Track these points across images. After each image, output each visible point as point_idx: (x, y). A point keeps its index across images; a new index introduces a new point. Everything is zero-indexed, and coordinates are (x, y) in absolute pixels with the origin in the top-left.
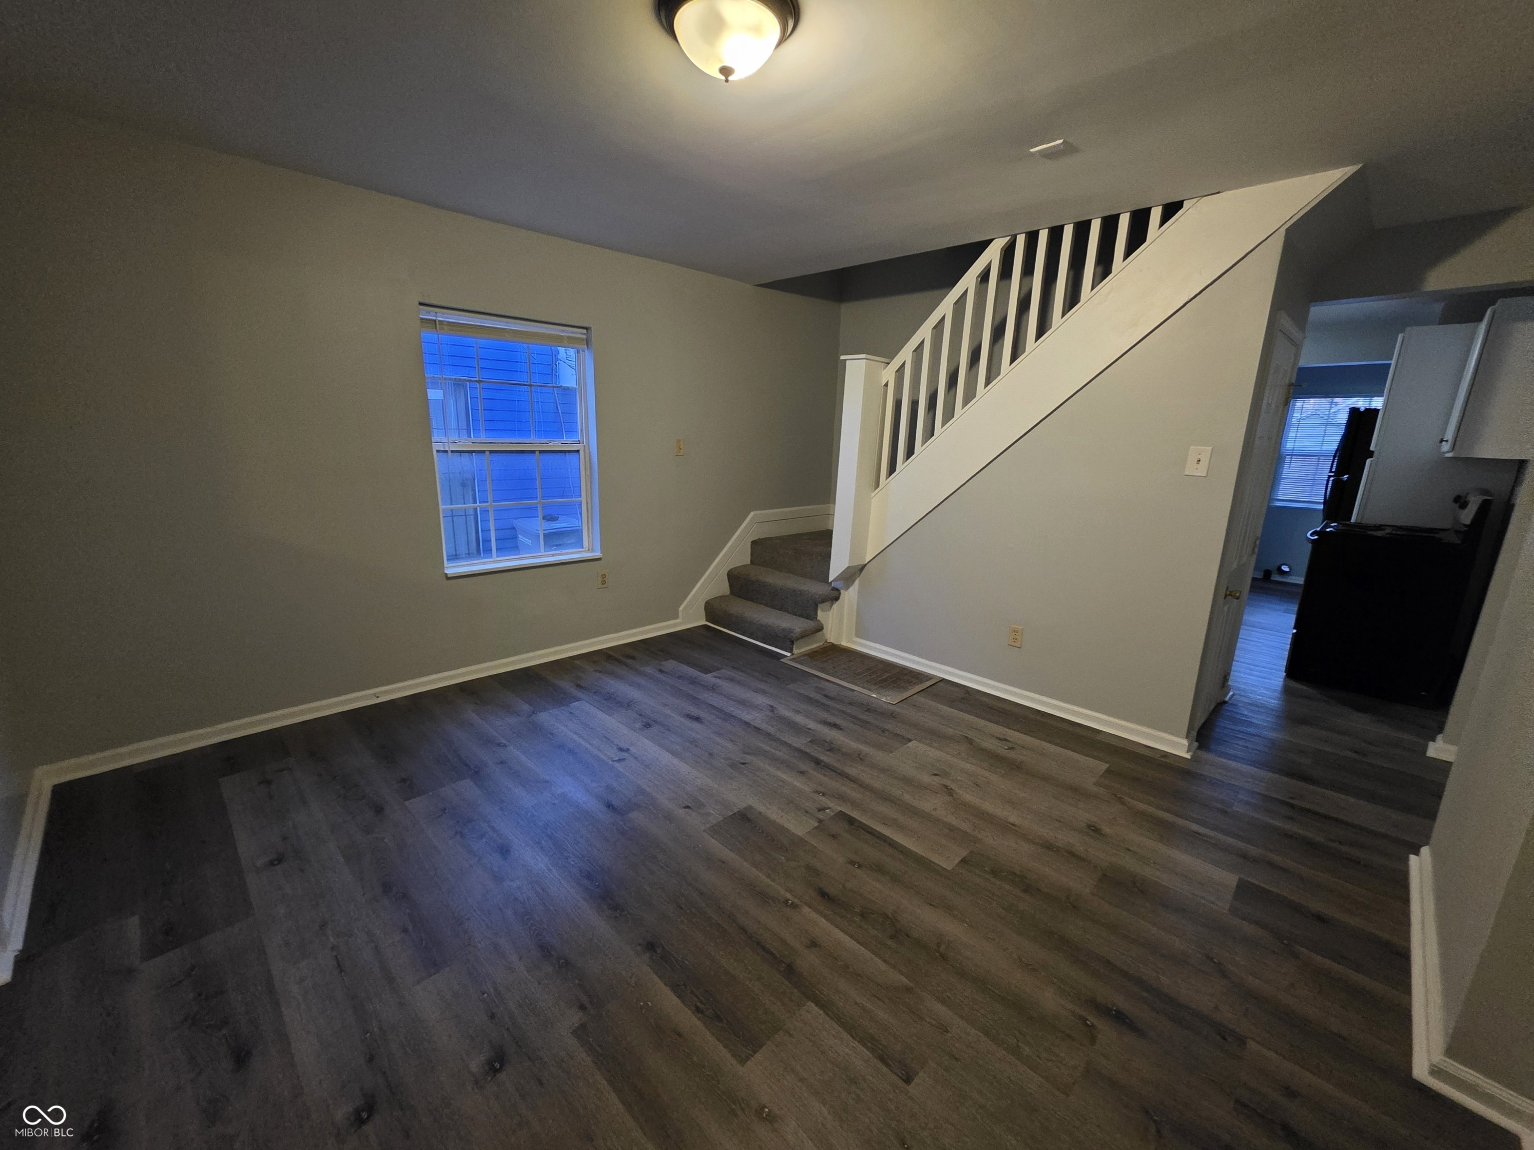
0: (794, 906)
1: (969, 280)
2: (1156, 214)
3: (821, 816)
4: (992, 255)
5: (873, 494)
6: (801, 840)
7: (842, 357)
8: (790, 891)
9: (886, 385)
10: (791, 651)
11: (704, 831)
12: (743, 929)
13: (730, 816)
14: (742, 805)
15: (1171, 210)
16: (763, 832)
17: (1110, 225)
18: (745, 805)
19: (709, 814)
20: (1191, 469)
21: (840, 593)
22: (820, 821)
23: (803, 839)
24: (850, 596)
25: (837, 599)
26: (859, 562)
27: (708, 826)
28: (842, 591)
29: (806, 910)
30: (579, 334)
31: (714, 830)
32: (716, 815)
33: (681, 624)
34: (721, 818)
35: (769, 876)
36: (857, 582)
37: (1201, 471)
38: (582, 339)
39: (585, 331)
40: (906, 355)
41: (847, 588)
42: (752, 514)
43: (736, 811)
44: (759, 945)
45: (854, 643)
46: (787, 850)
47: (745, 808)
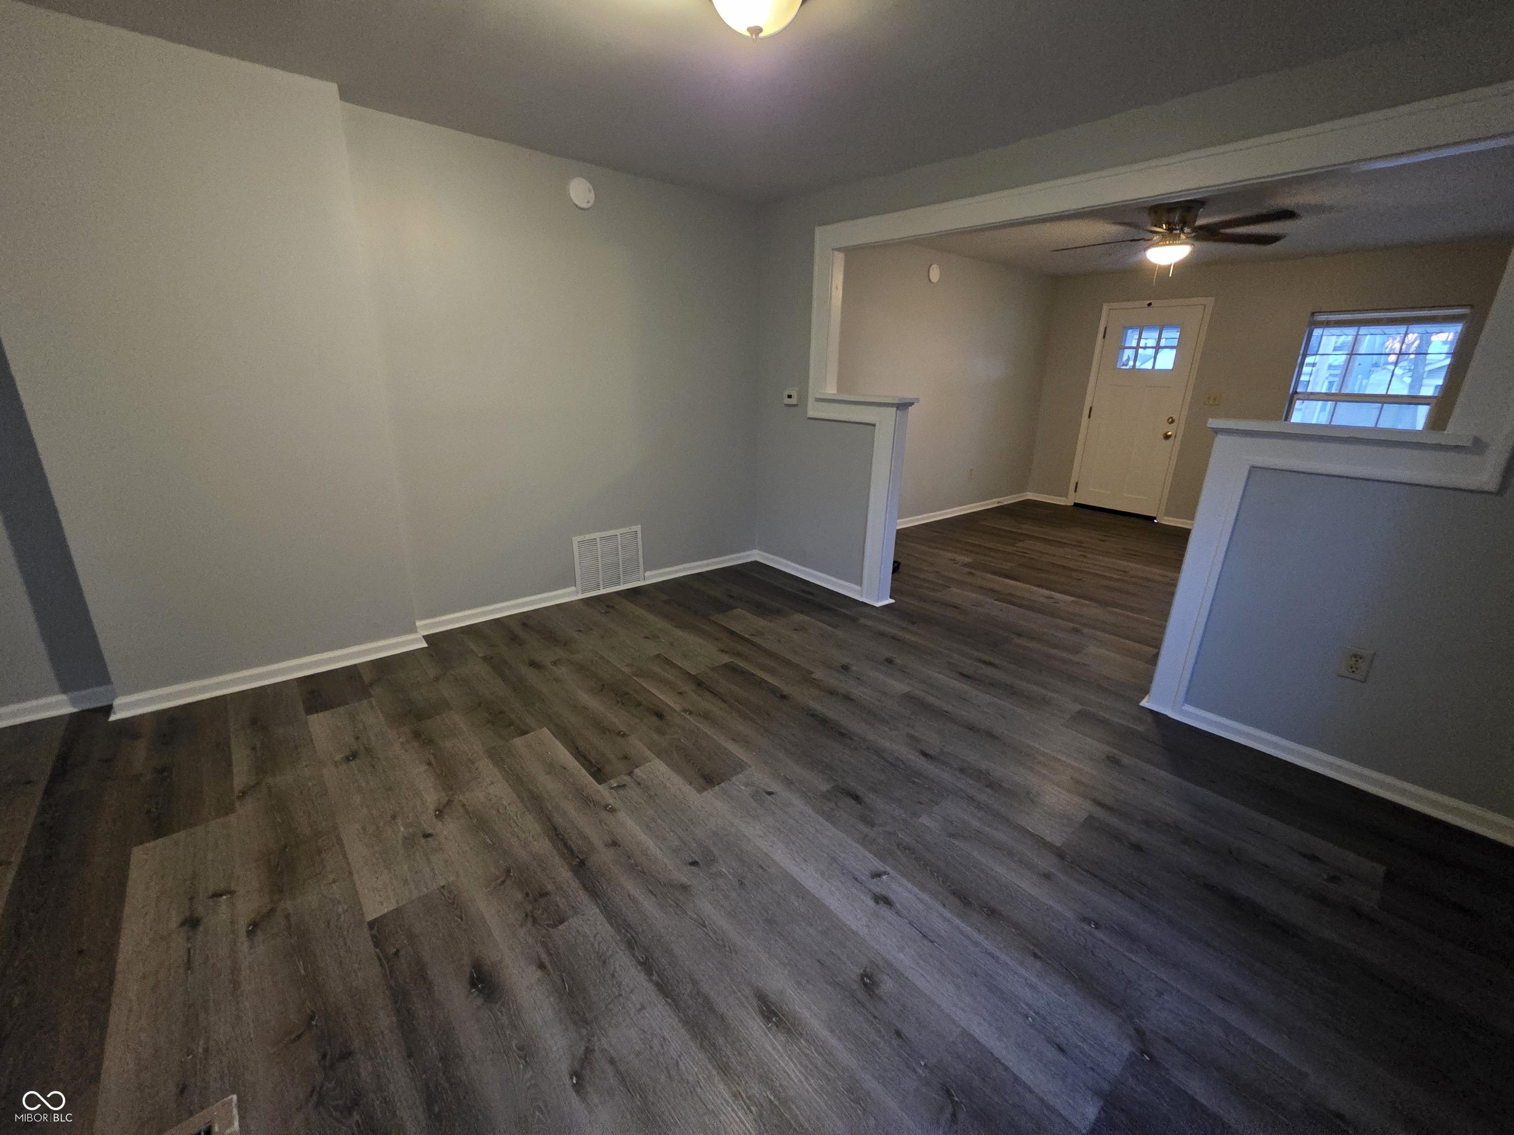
0: (685, 711)
3: (626, 779)
6: (659, 756)
8: (685, 719)
11: (750, 767)
12: (724, 701)
13: (723, 781)
14: (709, 794)
16: (693, 763)
18: (705, 794)
19: (747, 785)
22: (630, 774)
23: (657, 756)
27: (746, 772)
29: (678, 708)
31: (740, 767)
32: (738, 784)
34: (734, 779)
35: (698, 729)
43: (717, 787)
44: (715, 694)
46: (676, 747)
47: (705, 789)
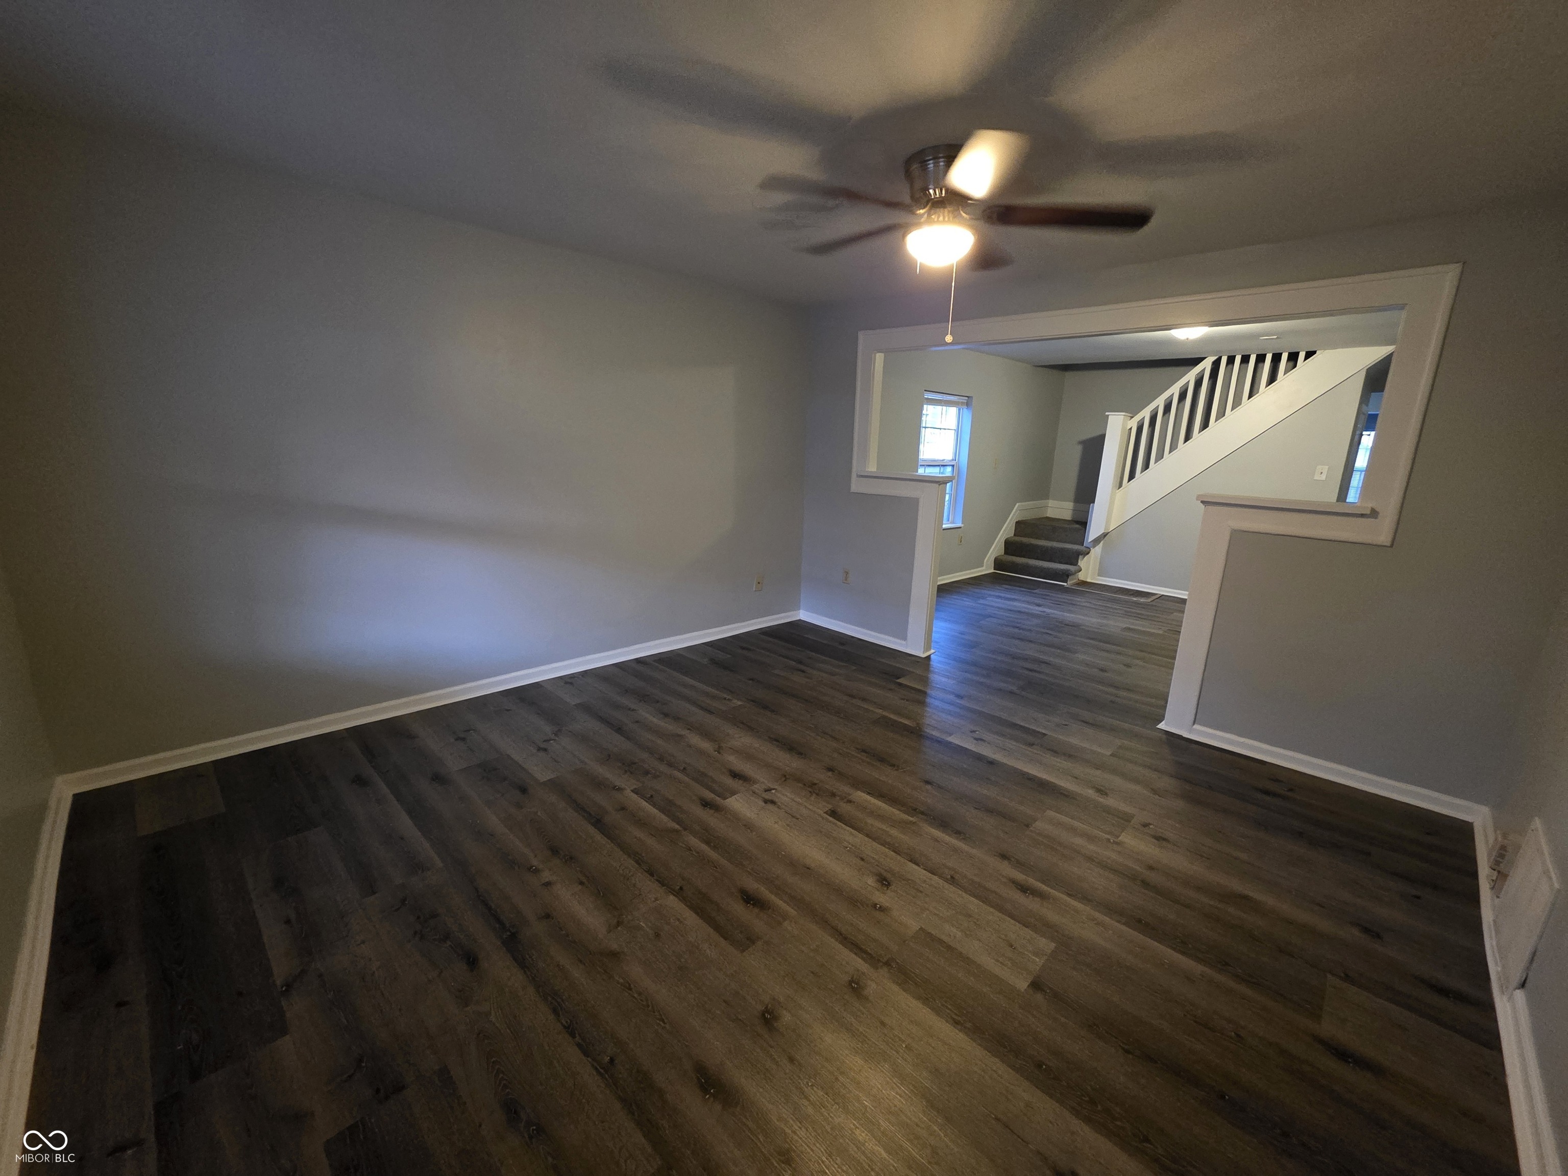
1: (1191, 376)
2: (1302, 355)
4: (1207, 365)
5: (1117, 491)
7: (1107, 413)
9: (1131, 429)
10: (1066, 583)
15: (1309, 354)
17: (1277, 358)
20: (1317, 477)
21: (1090, 550)
24: (1096, 552)
25: (1088, 553)
26: (1106, 531)
28: (1091, 549)
30: (964, 400)
33: (985, 570)
36: (1102, 542)
37: (1323, 477)
38: (964, 403)
39: (967, 398)
40: (1146, 414)
41: (1094, 547)
42: (1017, 504)
45: (1097, 580)
